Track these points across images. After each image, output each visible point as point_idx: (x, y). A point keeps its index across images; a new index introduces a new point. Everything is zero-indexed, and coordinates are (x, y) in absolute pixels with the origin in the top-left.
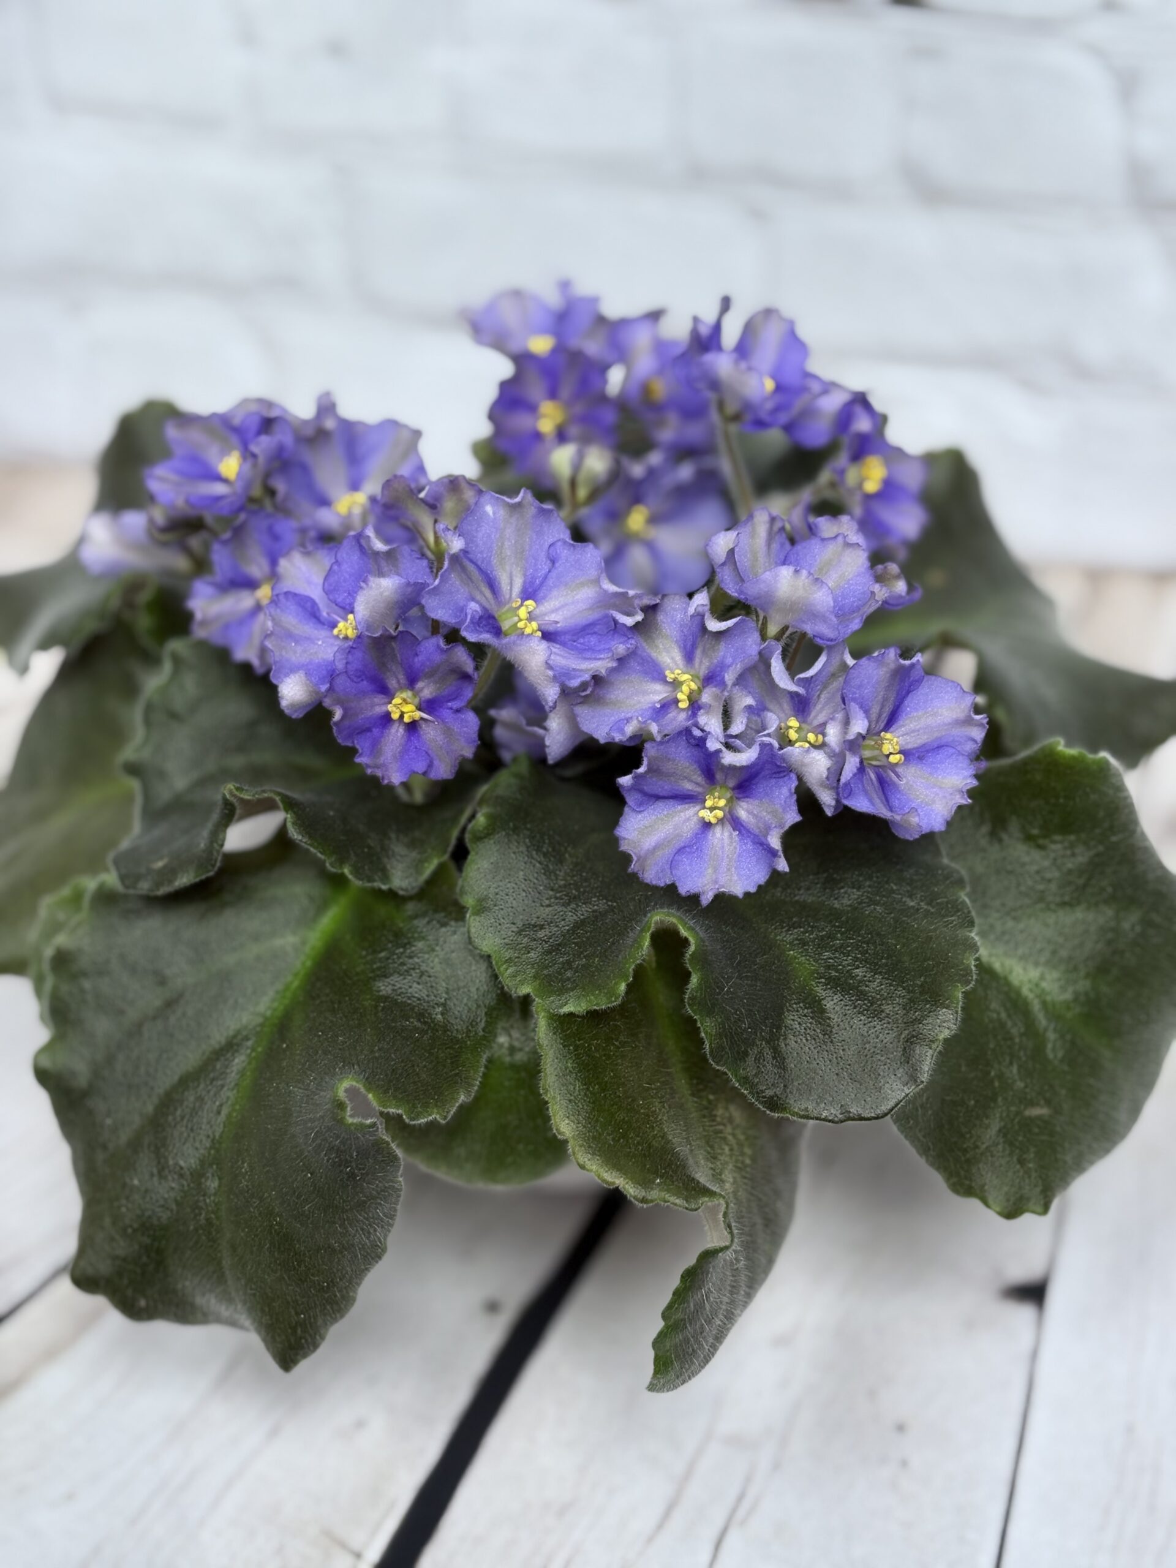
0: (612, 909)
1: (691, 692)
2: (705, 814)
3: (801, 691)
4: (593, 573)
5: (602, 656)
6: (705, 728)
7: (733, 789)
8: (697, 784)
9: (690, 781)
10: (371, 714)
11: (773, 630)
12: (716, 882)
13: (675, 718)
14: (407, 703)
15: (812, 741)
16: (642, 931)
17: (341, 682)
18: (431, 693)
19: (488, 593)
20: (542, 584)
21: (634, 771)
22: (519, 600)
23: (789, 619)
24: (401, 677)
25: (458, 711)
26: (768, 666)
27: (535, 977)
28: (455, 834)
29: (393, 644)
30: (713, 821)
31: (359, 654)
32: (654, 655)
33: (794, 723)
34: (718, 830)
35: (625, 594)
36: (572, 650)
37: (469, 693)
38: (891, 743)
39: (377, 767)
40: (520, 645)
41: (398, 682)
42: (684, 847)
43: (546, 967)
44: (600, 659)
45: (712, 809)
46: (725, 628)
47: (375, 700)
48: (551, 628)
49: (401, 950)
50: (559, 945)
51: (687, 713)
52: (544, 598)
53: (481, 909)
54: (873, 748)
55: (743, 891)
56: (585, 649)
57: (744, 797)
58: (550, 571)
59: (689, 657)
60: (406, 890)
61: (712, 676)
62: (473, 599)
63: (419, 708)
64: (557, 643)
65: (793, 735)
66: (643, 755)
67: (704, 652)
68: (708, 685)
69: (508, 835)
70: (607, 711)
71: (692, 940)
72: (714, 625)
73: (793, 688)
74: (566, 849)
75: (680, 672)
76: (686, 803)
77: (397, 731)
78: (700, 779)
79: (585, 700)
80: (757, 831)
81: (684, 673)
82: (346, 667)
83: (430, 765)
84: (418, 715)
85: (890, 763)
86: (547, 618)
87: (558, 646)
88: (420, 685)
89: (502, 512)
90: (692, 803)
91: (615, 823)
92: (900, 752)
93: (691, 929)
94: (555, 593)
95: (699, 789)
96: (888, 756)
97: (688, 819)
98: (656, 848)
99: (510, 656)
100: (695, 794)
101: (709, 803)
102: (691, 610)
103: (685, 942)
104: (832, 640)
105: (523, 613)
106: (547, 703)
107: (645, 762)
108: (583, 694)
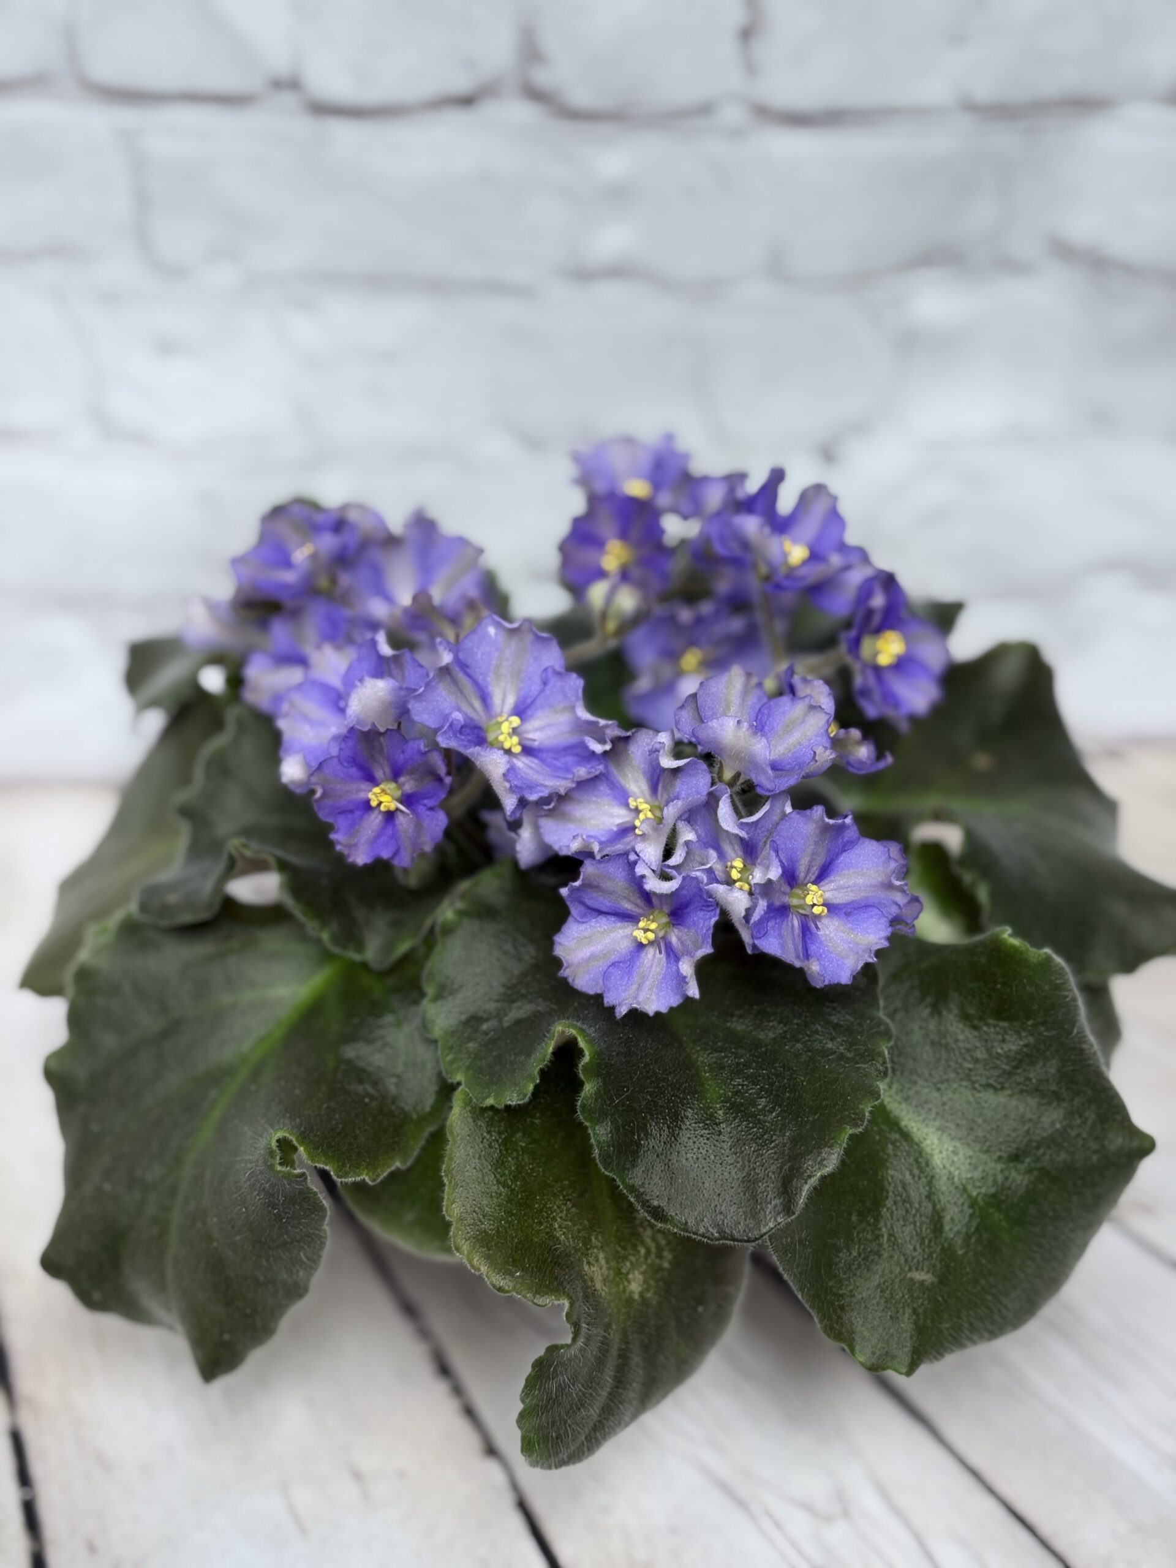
2: (640, 935)
3: (746, 835)
4: (574, 700)
5: (563, 776)
6: (640, 855)
7: (669, 916)
8: (637, 905)
9: (627, 900)
10: (355, 798)
11: (728, 775)
12: (636, 998)
14: (386, 794)
17: (332, 765)
18: (411, 789)
19: (477, 704)
20: (532, 703)
21: (572, 883)
22: (507, 715)
24: (388, 770)
25: (431, 809)
26: (714, 807)
29: (380, 739)
30: (645, 942)
31: (350, 743)
32: (623, 782)
33: (739, 863)
34: (650, 952)
35: (595, 724)
36: (548, 766)
37: (440, 794)
38: (814, 895)
39: (348, 845)
40: (485, 756)
41: (384, 773)
42: (619, 962)
43: (481, 1059)
44: (566, 779)
45: (646, 930)
46: (678, 767)
47: (360, 785)
48: (535, 745)
49: (372, 1020)
50: (497, 1039)
52: (532, 716)
53: (439, 995)
54: (799, 897)
55: (655, 1010)
56: (559, 768)
57: (678, 925)
58: (539, 695)
59: (654, 789)
60: (378, 965)
62: (459, 709)
63: (399, 800)
64: (537, 758)
65: (735, 873)
66: (582, 869)
67: (664, 785)
70: (572, 826)
71: (586, 1049)
72: (668, 763)
73: (736, 831)
75: (642, 801)
76: (627, 922)
77: (375, 818)
78: (639, 901)
79: (550, 814)
81: (645, 802)
82: (339, 753)
83: (396, 853)
84: (394, 805)
85: (813, 913)
86: (531, 736)
87: (536, 761)
88: (402, 779)
89: (503, 635)
90: (630, 921)
92: (823, 905)
93: (590, 1042)
94: (539, 714)
95: (640, 911)
96: (810, 906)
97: (626, 936)
98: (589, 959)
100: (634, 914)
101: (642, 924)
103: (581, 1053)
104: (770, 791)
105: (506, 728)
106: (506, 812)
107: (581, 877)
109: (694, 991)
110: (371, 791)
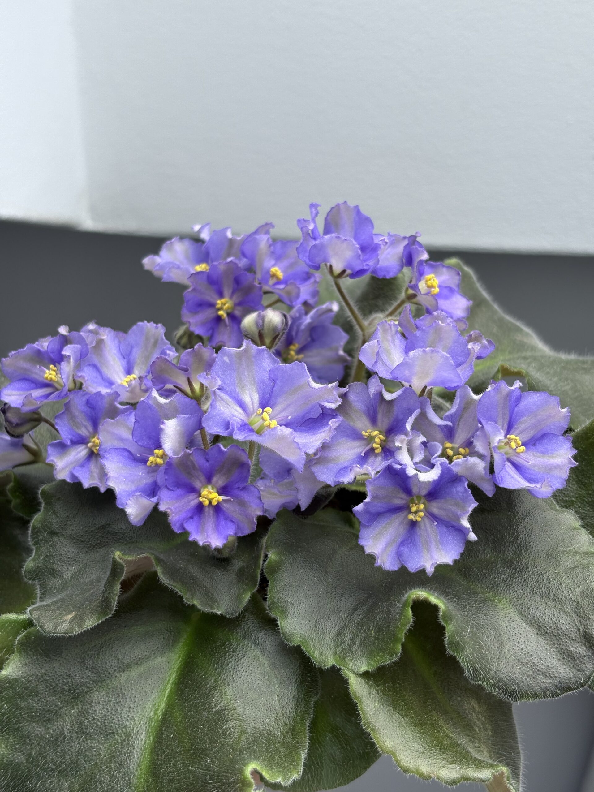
1: (381, 441)
2: (412, 517)
3: (448, 423)
6: (402, 462)
7: (426, 497)
8: (402, 499)
14: (211, 493)
15: (463, 453)
16: (404, 607)
20: (271, 395)
21: (364, 501)
22: (260, 409)
25: (244, 488)
26: (427, 416)
27: (335, 653)
29: (192, 458)
30: (419, 520)
31: (171, 472)
32: (352, 424)
33: (448, 445)
34: (422, 525)
35: (326, 388)
41: (201, 482)
44: (321, 433)
45: (416, 512)
46: (396, 397)
47: (191, 496)
51: (382, 456)
52: (275, 404)
57: (433, 500)
58: (273, 387)
59: (373, 420)
61: (392, 428)
62: (233, 415)
63: (220, 493)
65: (450, 452)
67: (383, 414)
68: (390, 435)
71: (441, 605)
72: (388, 396)
73: (443, 423)
76: (398, 513)
77: (209, 513)
78: (402, 495)
79: (318, 461)
80: (447, 519)
81: (373, 430)
84: (220, 498)
86: (282, 415)
88: (215, 479)
89: (235, 359)
90: (401, 511)
92: (522, 445)
94: (280, 399)
95: (404, 502)
96: (515, 449)
100: (403, 505)
101: (414, 509)
102: (372, 390)
103: (436, 607)
105: (265, 416)
107: (369, 494)
108: (318, 457)
109: (473, 537)
110: (200, 496)
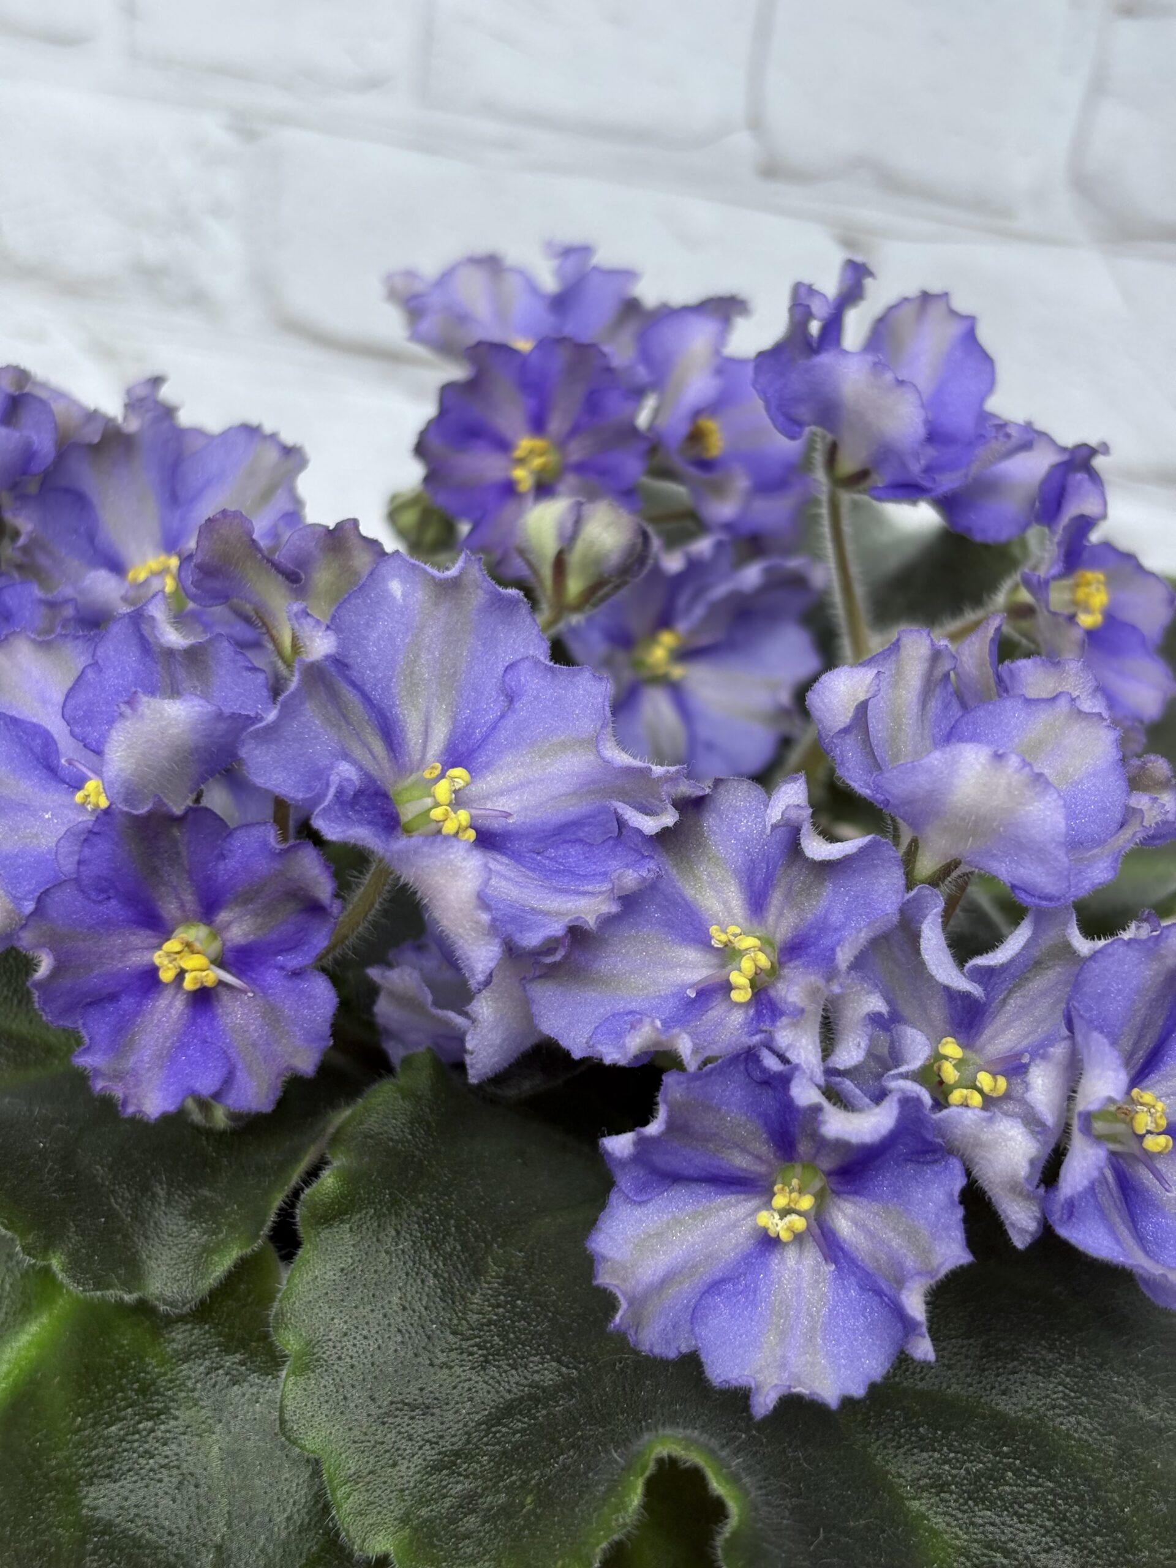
0: (566, 1386)
1: (759, 971)
2: (768, 1220)
3: (975, 990)
4: (587, 726)
5: (590, 888)
6: (789, 1055)
7: (829, 1174)
8: (758, 1158)
9: (744, 1150)
10: (120, 966)
11: (927, 865)
12: (783, 1365)
13: (720, 1023)
14: (193, 952)
15: (986, 1089)
16: (628, 1469)
17: (66, 899)
18: (246, 935)
19: (378, 746)
20: (485, 738)
21: (638, 1129)
22: (439, 766)
23: (965, 848)
24: (189, 898)
25: (297, 974)
26: (914, 938)
27: (405, 1520)
28: (278, 1201)
29: (176, 833)
30: (785, 1236)
31: (103, 846)
32: (689, 892)
33: (951, 1048)
34: (791, 1256)
35: (644, 773)
36: (534, 870)
37: (320, 940)
38: (1151, 1111)
39: (119, 1076)
40: (430, 856)
41: (182, 906)
42: (723, 1281)
43: (428, 1503)
44: (585, 893)
45: (785, 1213)
46: (839, 856)
47: (132, 938)
48: (496, 825)
49: (150, 1424)
50: (457, 1454)
51: (746, 1013)
52: (488, 766)
53: (308, 1363)
54: (1111, 1117)
55: (838, 1392)
56: (558, 872)
57: (849, 1193)
58: (503, 716)
59: (757, 903)
60: (173, 1304)
61: (800, 943)
62: (346, 756)
63: (220, 962)
64: (505, 854)
65: (950, 1073)
66: (659, 1099)
67: (788, 896)
68: (790, 960)
69: (378, 1215)
70: (591, 994)
71: (733, 1508)
72: (817, 848)
73: (961, 983)
74: (489, 1246)
75: (738, 930)
76: (733, 1193)
77: (170, 1006)
78: (765, 1149)
79: (551, 973)
80: (870, 1266)
81: (745, 933)
82: (78, 872)
83: (229, 1080)
84: (212, 975)
85: (1146, 1152)
86: (489, 805)
87: (505, 860)
88: (223, 916)
89: (421, 596)
90: (744, 1192)
91: (591, 1224)
92: (1165, 1130)
93: (734, 1479)
94: (507, 759)
95: (762, 1169)
96: (1141, 1138)
97: (734, 1226)
98: (665, 1281)
99: (408, 875)
100: (752, 1176)
101: (780, 1201)
102: (775, 813)
103: (717, 1510)
104: (1049, 898)
105: (443, 790)
106: (473, 976)
107: (662, 1113)
108: (549, 960)
109: (924, 1349)
110: (159, 947)
